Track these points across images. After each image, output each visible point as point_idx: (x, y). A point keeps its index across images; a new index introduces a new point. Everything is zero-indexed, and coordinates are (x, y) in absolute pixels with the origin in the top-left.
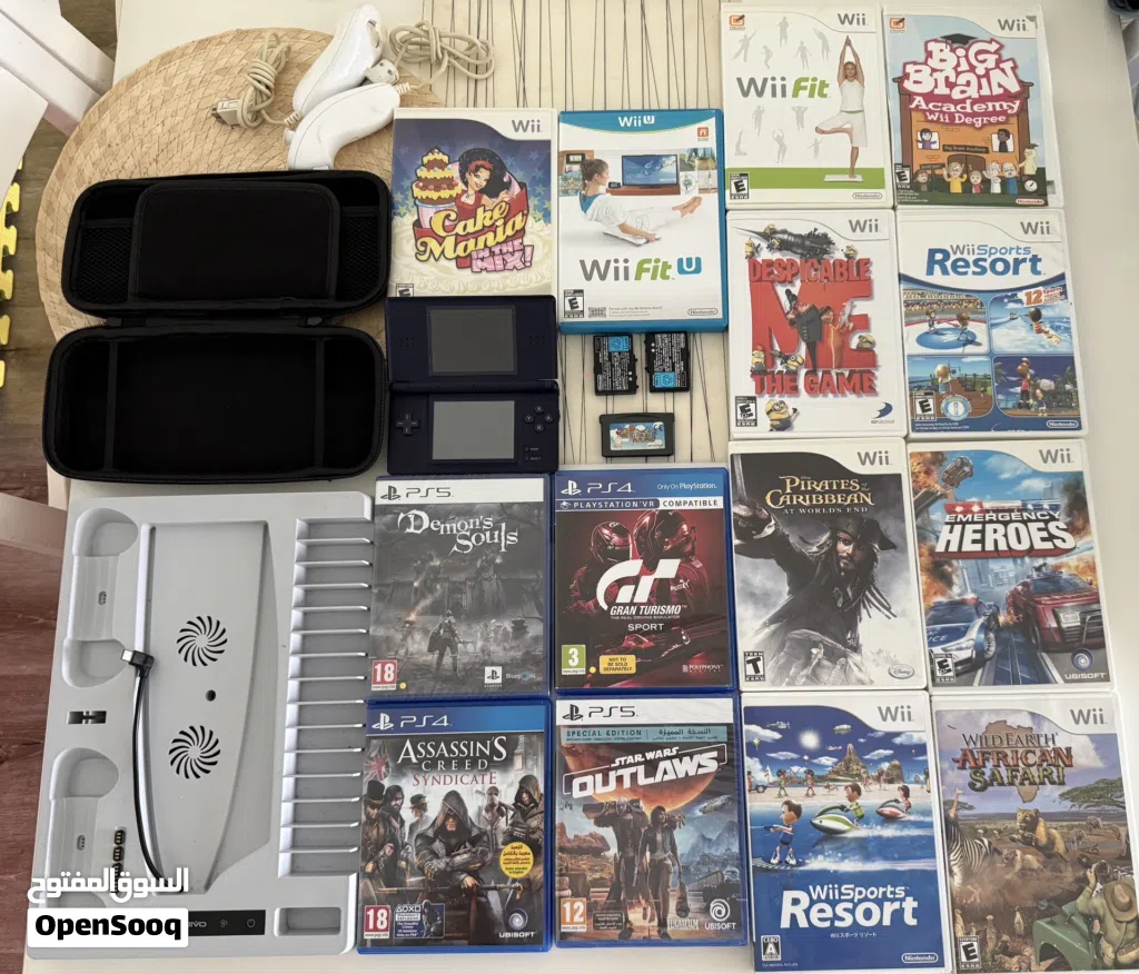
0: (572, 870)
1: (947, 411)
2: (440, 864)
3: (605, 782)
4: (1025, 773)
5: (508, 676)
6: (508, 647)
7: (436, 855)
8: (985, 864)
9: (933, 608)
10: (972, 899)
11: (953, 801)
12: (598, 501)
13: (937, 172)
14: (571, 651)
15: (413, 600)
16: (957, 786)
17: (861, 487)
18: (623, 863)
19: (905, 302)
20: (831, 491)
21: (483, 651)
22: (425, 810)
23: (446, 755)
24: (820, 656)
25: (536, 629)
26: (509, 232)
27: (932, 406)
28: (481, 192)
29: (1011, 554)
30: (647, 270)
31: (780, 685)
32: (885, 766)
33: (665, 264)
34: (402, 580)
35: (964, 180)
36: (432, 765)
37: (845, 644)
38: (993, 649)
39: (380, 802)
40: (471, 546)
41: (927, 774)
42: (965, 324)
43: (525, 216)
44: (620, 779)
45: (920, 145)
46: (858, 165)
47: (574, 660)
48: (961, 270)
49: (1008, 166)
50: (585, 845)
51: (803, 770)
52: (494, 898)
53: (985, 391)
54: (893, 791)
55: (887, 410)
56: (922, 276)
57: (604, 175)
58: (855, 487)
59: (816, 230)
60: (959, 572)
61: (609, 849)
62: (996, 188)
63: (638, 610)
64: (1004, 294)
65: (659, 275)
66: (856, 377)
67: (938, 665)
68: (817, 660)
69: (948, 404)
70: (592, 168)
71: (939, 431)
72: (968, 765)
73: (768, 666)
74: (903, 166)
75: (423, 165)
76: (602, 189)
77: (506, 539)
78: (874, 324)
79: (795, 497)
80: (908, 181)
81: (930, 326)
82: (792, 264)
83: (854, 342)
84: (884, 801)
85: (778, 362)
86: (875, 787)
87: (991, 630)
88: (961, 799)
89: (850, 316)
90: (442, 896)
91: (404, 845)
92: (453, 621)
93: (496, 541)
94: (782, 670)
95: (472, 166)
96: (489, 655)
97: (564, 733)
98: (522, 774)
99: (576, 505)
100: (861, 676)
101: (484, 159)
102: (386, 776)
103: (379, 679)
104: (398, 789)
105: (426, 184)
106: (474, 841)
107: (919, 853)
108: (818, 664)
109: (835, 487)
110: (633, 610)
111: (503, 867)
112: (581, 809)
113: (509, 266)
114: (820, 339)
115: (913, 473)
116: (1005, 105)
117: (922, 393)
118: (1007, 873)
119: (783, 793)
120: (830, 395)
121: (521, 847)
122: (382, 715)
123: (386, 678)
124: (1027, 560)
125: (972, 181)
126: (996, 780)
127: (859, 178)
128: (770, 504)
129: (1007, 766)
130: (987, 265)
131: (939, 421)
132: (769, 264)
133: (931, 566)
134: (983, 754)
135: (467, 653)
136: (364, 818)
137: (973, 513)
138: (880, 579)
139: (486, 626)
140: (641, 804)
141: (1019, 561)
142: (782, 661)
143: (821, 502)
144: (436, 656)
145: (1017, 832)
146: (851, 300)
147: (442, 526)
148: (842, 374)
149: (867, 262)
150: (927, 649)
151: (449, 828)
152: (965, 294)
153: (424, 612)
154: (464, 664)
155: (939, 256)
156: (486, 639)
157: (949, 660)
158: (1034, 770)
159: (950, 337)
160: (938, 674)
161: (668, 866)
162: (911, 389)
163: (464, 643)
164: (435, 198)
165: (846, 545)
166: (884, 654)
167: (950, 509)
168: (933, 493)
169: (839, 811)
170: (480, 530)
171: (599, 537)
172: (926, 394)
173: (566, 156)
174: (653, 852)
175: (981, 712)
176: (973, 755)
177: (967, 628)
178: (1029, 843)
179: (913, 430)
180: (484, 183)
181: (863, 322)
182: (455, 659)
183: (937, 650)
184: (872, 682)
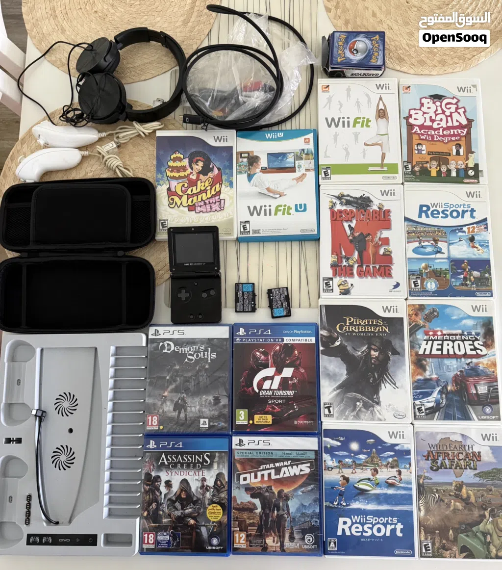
0: (239, 518)
1: (427, 287)
2: (178, 513)
3: (256, 477)
4: (458, 463)
5: (211, 424)
6: (211, 409)
7: (177, 509)
8: (436, 506)
9: (416, 382)
10: (429, 523)
11: (422, 475)
12: (255, 338)
13: (425, 165)
14: (240, 413)
15: (166, 385)
16: (424, 468)
17: (383, 323)
18: (264, 515)
19: (407, 231)
20: (368, 325)
21: (199, 411)
22: (172, 487)
23: (181, 461)
24: (361, 406)
25: (224, 401)
26: (213, 193)
27: (419, 284)
28: (199, 173)
29: (455, 356)
30: (280, 210)
31: (341, 419)
32: (390, 460)
33: (289, 207)
34: (161, 376)
35: (438, 170)
36: (175, 466)
37: (373, 401)
38: (444, 402)
39: (150, 483)
40: (194, 359)
41: (410, 465)
42: (436, 243)
43: (221, 184)
44: (263, 476)
45: (416, 152)
46: (385, 162)
47: (242, 417)
48: (435, 216)
49: (460, 162)
50: (245, 507)
51: (351, 460)
52: (204, 530)
53: (446, 277)
54: (393, 472)
55: (397, 285)
56: (416, 219)
57: (259, 163)
58: (381, 323)
59: (364, 195)
60: (430, 365)
61: (257, 509)
62: (454, 174)
63: (273, 392)
64: (456, 228)
65: (286, 213)
66: (382, 268)
67: (417, 410)
68: (359, 408)
69: (427, 283)
70: (253, 160)
71: (423, 296)
72: (430, 458)
73: (335, 410)
74: (408, 163)
75: (171, 160)
76: (258, 170)
77: (211, 356)
78: (391, 242)
79: (351, 327)
80: (410, 170)
81: (420, 244)
82: (352, 212)
83: (382, 251)
84: (390, 476)
85: (344, 261)
86: (385, 470)
87: (444, 393)
88: (426, 474)
89: (380, 239)
90: (179, 529)
91: (161, 504)
92: (185, 396)
93: (206, 357)
94: (342, 413)
95: (195, 160)
96: (202, 413)
97: (236, 452)
98: (217, 472)
99: (244, 340)
100: (380, 417)
101: (201, 157)
102: (153, 471)
103: (150, 424)
104: (159, 477)
105: (173, 169)
106: (195, 503)
107: (405, 502)
108: (360, 410)
109: (370, 323)
110: (271, 393)
111: (208, 516)
112: (244, 490)
113: (213, 209)
114: (365, 249)
115: (409, 315)
116: (459, 131)
117: (415, 277)
118: (447, 511)
119: (341, 471)
120: (369, 278)
121: (217, 507)
122: (151, 441)
123: (153, 423)
124: (463, 359)
125: (442, 170)
126: (443, 466)
127: (385, 169)
128: (338, 330)
129: (449, 459)
130: (448, 213)
131: (423, 291)
132: (340, 212)
133: (416, 361)
134: (438, 453)
135: (191, 411)
136: (143, 490)
137: (438, 335)
138: (391, 370)
139: (201, 399)
140: (273, 488)
141: (459, 360)
142: (342, 408)
143: (364, 330)
144: (177, 413)
145: (452, 491)
146: (381, 230)
147: (180, 349)
148: (375, 267)
149: (389, 211)
150: (412, 401)
151: (183, 496)
152: (437, 228)
153: (171, 391)
154: (190, 417)
155: (425, 209)
156: (201, 405)
157: (423, 407)
158: (462, 462)
159: (429, 249)
160: (417, 414)
161: (285, 517)
162: (409, 275)
163: (190, 407)
164: (177, 176)
165: (375, 352)
166: (392, 406)
167: (426, 333)
168: (419, 325)
169: (367, 481)
170: (198, 352)
171: (255, 357)
172: (417, 278)
173: (240, 154)
174: (278, 510)
175: (437, 433)
176: (433, 454)
177: (432, 392)
178: (458, 497)
179: (410, 295)
180: (201, 169)
181: (386, 241)
182: (186, 415)
183: (417, 402)
184: (385, 420)
